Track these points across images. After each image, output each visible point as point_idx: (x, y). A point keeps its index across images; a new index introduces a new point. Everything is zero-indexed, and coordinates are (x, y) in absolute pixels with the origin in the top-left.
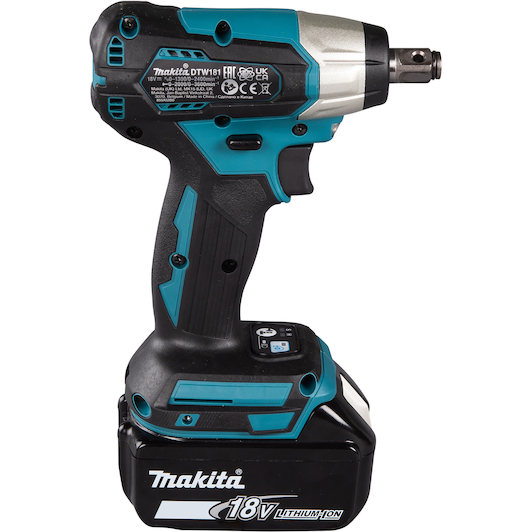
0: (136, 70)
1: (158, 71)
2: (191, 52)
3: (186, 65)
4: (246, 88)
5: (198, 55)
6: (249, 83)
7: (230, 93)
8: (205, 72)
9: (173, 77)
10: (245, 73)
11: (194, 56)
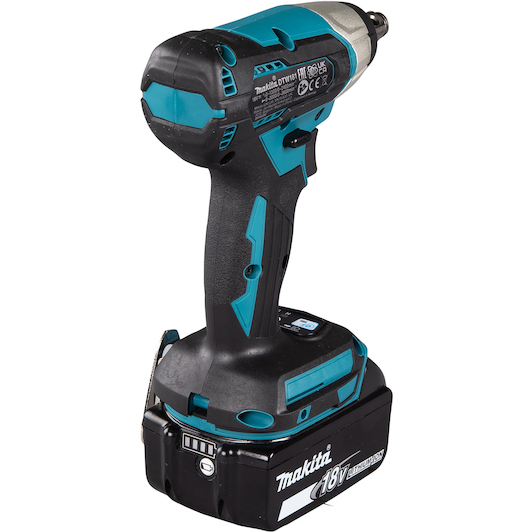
0: (246, 94)
1: (259, 90)
2: (272, 64)
3: (274, 78)
4: (313, 86)
5: (277, 64)
6: (315, 78)
7: (303, 93)
8: (287, 79)
9: (268, 91)
10: (312, 70)
11: (275, 67)
